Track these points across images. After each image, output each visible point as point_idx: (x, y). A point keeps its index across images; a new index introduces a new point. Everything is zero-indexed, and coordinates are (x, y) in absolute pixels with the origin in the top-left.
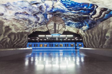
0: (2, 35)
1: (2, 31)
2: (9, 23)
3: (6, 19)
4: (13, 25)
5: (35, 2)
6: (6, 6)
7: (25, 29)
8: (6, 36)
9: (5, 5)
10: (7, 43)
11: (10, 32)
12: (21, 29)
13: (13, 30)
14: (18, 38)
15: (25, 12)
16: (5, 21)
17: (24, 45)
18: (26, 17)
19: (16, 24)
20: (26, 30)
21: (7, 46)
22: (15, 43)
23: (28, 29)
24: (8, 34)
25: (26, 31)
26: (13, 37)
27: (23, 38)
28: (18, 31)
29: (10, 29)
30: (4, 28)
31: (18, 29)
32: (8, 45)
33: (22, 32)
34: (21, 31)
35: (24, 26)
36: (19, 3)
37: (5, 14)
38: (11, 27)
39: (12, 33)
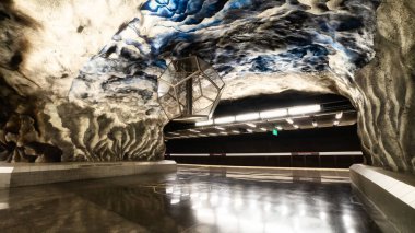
0: (97, 136)
1: (94, 127)
2: (102, 108)
3: (95, 102)
4: (112, 110)
5: (107, 49)
6: (82, 77)
7: (144, 112)
8: (105, 137)
9: (79, 78)
10: (107, 152)
11: (111, 126)
12: (133, 115)
13: (118, 122)
14: (132, 139)
15: (113, 77)
16: (95, 106)
17: (151, 153)
18: (122, 85)
19: (119, 107)
20: (147, 113)
21: (109, 157)
22: (127, 150)
23: (152, 110)
24: (108, 130)
25: (151, 117)
26: (119, 137)
27: (145, 136)
28: (129, 122)
29: (111, 120)
30: (95, 120)
31: (128, 117)
32: (111, 155)
33: (141, 123)
34: (136, 121)
35: (136, 105)
36: (92, 64)
37: (90, 92)
38: (109, 115)
39: (117, 129)
